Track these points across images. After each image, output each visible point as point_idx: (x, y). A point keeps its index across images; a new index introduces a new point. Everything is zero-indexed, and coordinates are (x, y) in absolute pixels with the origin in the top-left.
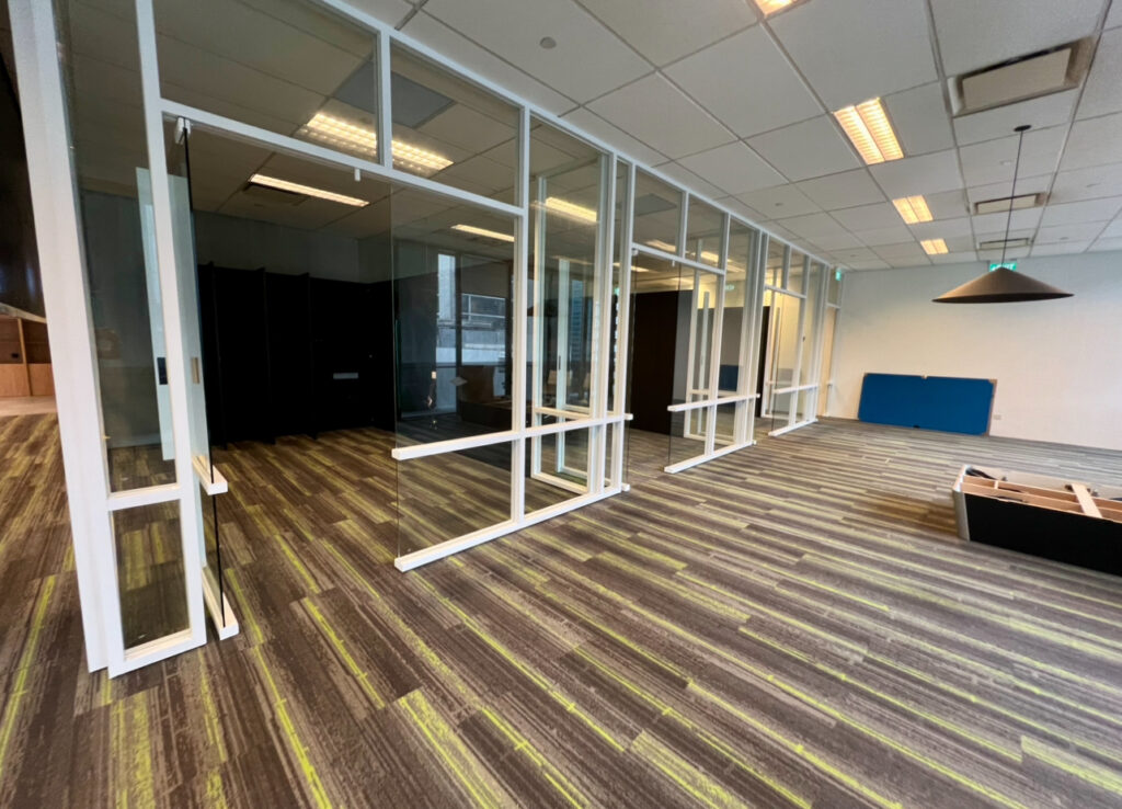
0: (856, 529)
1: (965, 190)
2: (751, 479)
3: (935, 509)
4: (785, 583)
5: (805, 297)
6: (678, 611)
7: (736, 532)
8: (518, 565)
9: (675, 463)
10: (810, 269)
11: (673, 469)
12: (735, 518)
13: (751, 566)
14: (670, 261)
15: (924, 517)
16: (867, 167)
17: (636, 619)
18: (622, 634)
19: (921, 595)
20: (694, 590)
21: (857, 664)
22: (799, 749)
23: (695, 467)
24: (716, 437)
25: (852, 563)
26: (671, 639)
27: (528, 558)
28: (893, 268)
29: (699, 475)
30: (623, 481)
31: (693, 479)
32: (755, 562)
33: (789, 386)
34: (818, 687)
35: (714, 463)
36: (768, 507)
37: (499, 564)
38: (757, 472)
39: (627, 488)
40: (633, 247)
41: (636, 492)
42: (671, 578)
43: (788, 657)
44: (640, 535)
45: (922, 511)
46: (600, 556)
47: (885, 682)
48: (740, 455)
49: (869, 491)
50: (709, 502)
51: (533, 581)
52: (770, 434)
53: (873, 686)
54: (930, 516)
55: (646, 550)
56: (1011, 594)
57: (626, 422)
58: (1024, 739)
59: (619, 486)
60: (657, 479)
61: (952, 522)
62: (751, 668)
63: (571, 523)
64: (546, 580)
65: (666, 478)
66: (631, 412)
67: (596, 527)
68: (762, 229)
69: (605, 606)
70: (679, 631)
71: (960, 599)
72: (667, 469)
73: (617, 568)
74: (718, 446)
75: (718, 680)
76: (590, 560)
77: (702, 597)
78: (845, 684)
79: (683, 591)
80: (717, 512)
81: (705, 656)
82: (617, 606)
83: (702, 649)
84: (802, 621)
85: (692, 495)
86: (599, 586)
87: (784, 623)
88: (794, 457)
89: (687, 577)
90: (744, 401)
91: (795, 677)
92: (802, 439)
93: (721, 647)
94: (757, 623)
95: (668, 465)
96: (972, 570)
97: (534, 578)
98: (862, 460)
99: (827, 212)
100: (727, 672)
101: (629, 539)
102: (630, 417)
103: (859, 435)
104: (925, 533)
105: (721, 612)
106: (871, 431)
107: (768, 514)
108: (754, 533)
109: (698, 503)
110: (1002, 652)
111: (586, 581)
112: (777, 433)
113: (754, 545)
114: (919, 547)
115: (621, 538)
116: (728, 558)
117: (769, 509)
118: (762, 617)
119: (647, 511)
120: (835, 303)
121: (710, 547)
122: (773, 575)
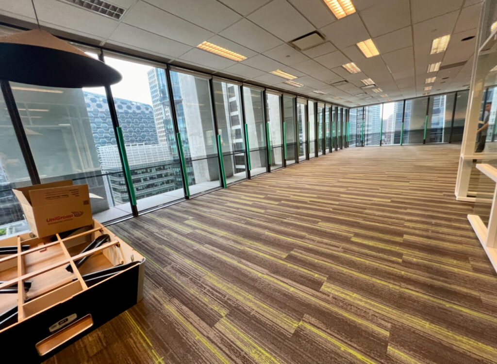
4: (302, 237)
42: (354, 233)
121: (344, 255)
122: (307, 241)
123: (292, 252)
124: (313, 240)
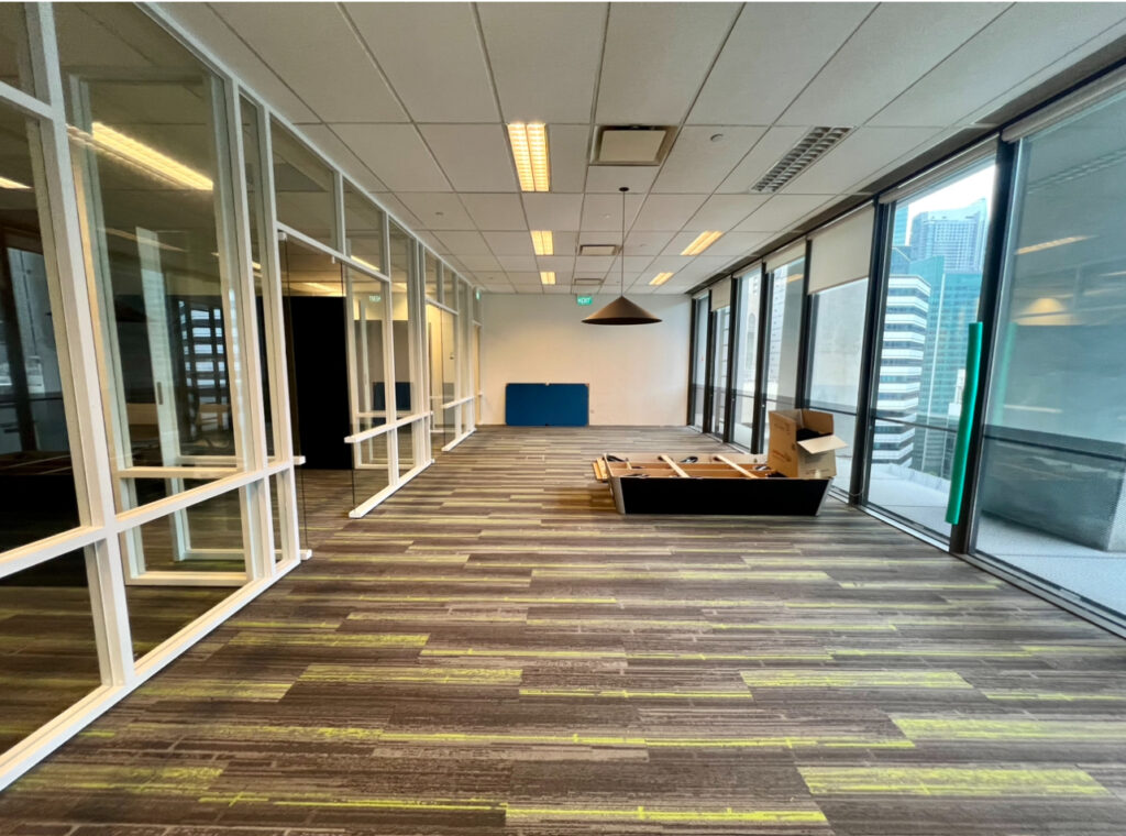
0: (557, 529)
1: (579, 233)
2: (449, 503)
3: (595, 493)
4: (533, 612)
5: (457, 313)
6: (445, 709)
7: (459, 569)
8: (144, 771)
9: (360, 504)
10: (459, 287)
11: (359, 512)
12: (452, 553)
13: (494, 606)
14: (330, 256)
15: (590, 502)
16: (521, 193)
17: (398, 754)
18: (386, 794)
19: (627, 575)
20: (450, 666)
21: (627, 672)
22: (640, 813)
23: (382, 503)
24: (400, 463)
25: (570, 565)
26: (455, 756)
27: (166, 745)
28: (517, 293)
29: (391, 512)
30: (302, 547)
31: (387, 518)
32: (496, 598)
33: (452, 400)
34: (615, 720)
35: (402, 492)
36: (477, 529)
37: (95, 794)
38: (449, 493)
39: (309, 554)
40: (278, 230)
41: (322, 556)
42: (417, 664)
43: (576, 700)
44: (351, 617)
45: (587, 498)
46: (304, 677)
47: (652, 677)
48: (424, 477)
49: (546, 489)
50: (417, 542)
51: (191, 789)
52: (444, 449)
53: (647, 688)
54: (595, 501)
55: (370, 637)
56: (667, 551)
57: (296, 467)
58: (743, 674)
59: (296, 555)
60: (342, 531)
61: (608, 501)
62: (553, 739)
63: (234, 641)
64: (220, 771)
65: (355, 525)
66: (303, 454)
67: (280, 631)
68: (419, 239)
69: (343, 760)
70: (460, 737)
71: (648, 568)
72: (352, 514)
73: (339, 684)
74: (402, 472)
75: (532, 782)
76: (289, 693)
77: (464, 672)
78: (632, 701)
79: (439, 675)
80: (431, 552)
81: (504, 756)
82: (363, 749)
83: (498, 747)
84: (567, 649)
85: (397, 539)
86: (322, 730)
87: (553, 660)
88: (474, 469)
89: (436, 652)
90: (419, 420)
91: (595, 722)
92: (470, 450)
93: (513, 730)
94: (532, 676)
95: (353, 508)
96: (639, 539)
97: (191, 780)
98: (527, 462)
99: (480, 232)
100: (536, 762)
101: (338, 630)
102: (302, 460)
103: (513, 438)
104: (600, 517)
105: (492, 681)
106: (520, 433)
107: (481, 538)
108: (478, 564)
109: (406, 547)
110: (691, 603)
111: (299, 733)
112: (448, 447)
113: (485, 579)
114: (602, 530)
115: (325, 633)
116: (468, 606)
117: (479, 531)
118: (532, 664)
119: (348, 578)
120: (478, 321)
121: (443, 599)
122: (519, 607)
123: (528, 580)
124: (508, 611)
